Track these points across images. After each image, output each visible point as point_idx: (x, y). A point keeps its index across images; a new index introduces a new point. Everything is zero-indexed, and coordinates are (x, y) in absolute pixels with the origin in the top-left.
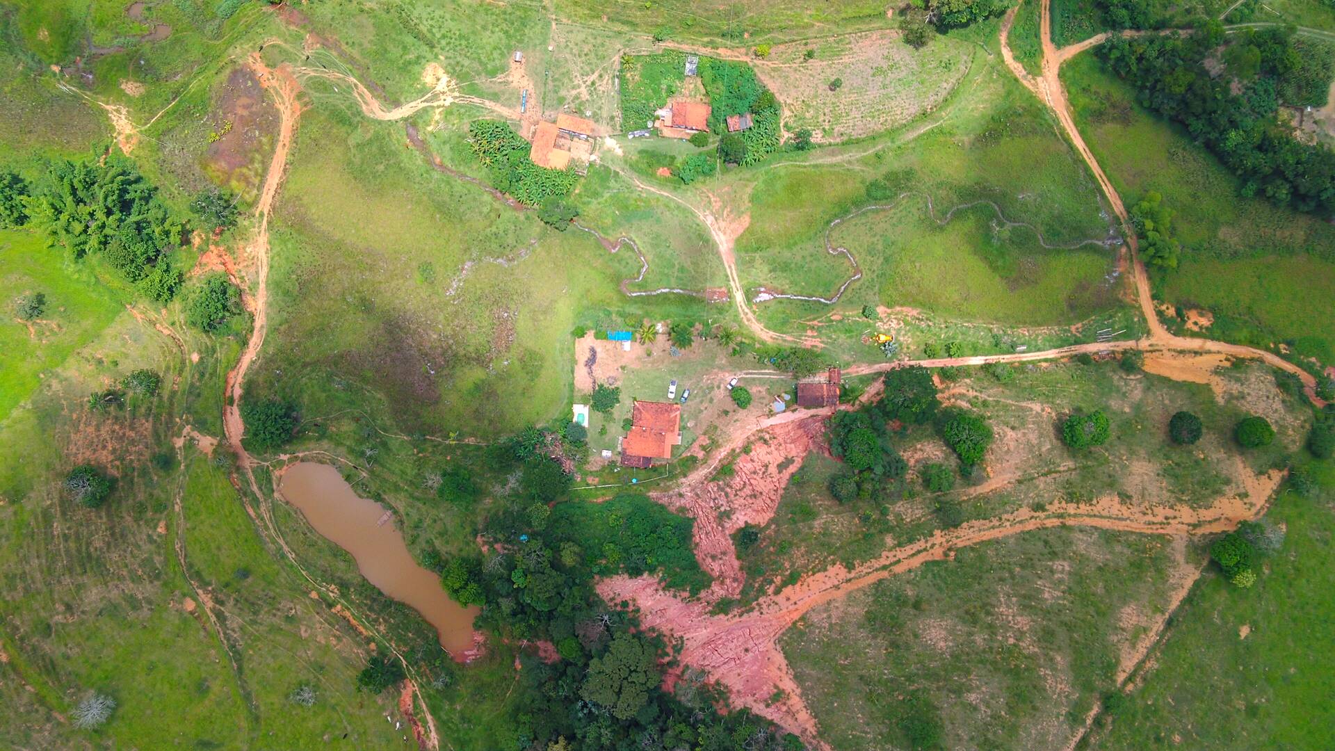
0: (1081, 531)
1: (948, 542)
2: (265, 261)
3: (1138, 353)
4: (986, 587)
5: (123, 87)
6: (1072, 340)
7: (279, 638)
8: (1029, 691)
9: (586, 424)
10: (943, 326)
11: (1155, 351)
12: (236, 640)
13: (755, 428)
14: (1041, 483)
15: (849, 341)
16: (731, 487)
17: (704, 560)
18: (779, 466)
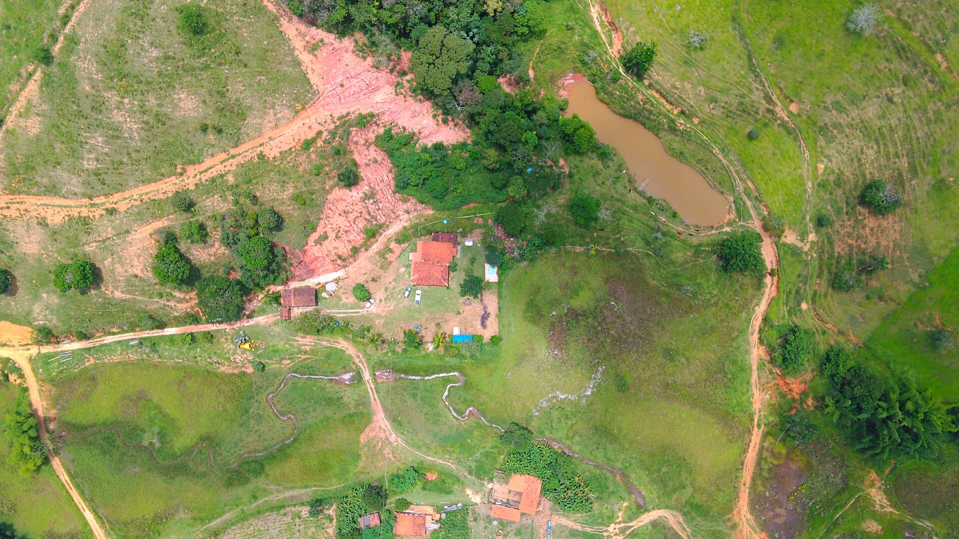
0: (76, 194)
1: (183, 180)
2: (754, 388)
3: (39, 343)
4: (150, 144)
5: (880, 528)
6: (92, 351)
7: (721, 85)
8: (109, 60)
9: (487, 266)
10: (199, 358)
11: (25, 345)
12: (755, 81)
13: (349, 269)
14: (110, 232)
15: (275, 343)
16: (366, 219)
17: (383, 159)
18: (327, 238)
